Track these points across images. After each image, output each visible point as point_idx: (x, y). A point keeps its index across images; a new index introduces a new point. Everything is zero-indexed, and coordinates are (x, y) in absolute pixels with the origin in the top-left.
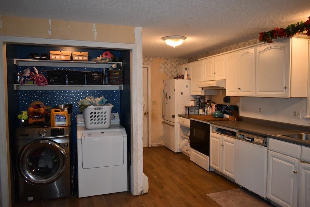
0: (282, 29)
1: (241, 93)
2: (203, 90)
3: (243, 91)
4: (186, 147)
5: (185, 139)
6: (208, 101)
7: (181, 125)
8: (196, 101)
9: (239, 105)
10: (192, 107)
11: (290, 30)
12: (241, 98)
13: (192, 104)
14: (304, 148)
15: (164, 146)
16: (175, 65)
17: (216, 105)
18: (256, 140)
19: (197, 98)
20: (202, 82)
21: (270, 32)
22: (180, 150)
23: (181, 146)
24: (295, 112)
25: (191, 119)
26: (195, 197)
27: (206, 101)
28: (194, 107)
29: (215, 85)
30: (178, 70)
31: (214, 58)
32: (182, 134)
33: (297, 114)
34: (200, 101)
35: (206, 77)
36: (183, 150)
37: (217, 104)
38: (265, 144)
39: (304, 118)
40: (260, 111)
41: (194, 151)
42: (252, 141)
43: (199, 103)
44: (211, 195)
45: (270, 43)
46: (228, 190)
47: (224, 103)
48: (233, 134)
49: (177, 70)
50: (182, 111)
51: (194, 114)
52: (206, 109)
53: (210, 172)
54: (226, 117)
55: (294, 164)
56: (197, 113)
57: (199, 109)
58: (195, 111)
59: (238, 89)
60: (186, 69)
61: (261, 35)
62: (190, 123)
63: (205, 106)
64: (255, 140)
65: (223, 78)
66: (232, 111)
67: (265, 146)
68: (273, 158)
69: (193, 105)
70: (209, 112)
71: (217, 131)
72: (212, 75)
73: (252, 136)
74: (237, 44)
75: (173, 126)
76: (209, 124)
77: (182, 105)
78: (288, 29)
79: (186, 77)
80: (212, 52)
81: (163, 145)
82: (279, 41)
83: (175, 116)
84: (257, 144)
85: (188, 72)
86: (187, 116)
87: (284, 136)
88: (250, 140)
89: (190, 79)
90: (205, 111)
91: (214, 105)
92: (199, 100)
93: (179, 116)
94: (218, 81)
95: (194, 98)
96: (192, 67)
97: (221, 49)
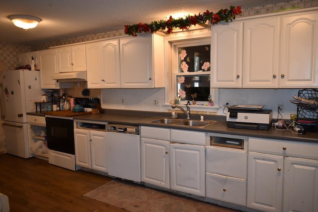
0: (146, 24)
1: (105, 85)
2: (59, 83)
3: (107, 83)
4: (41, 150)
5: (39, 141)
6: (64, 95)
7: (31, 125)
8: (48, 96)
9: (101, 97)
10: (44, 102)
11: (154, 26)
12: (102, 90)
13: (44, 99)
14: (173, 130)
15: (7, 154)
16: (15, 53)
17: (74, 98)
18: (129, 129)
19: (49, 92)
20: (55, 74)
21: (134, 26)
22: (32, 154)
23: (34, 150)
24: (155, 101)
25: (47, 116)
26: (72, 202)
27: (61, 95)
28: (46, 102)
29: (76, 77)
30: (20, 59)
31: (70, 47)
32: (33, 135)
33: (157, 102)
34: (52, 96)
35: (61, 68)
36: (37, 154)
37: (76, 98)
38: (138, 132)
39: (163, 105)
40: (123, 103)
41: (53, 152)
42: (125, 131)
43: (52, 98)
44: (88, 195)
45: (135, 37)
46: (103, 185)
47: (83, 97)
48: (102, 127)
49: (18, 59)
50: (32, 108)
51: (46, 110)
52: (61, 104)
53: (76, 171)
54: (86, 111)
55: (164, 146)
56: (50, 109)
57: (52, 104)
58: (47, 107)
59: (103, 81)
60: (33, 59)
61: (126, 28)
62: (45, 121)
63: (60, 100)
64: (127, 130)
65: (83, 69)
66: (94, 104)
67: (138, 134)
68: (146, 144)
69: (45, 101)
70: (66, 106)
71: (82, 126)
72: (69, 66)
73: (124, 127)
74: (95, 34)
75: (21, 127)
76: (72, 119)
77: (31, 100)
78: (151, 25)
79: (33, 68)
80: (65, 40)
81: (5, 152)
82: (142, 35)
83: (22, 114)
84: (130, 133)
85: (35, 62)
86: (39, 113)
87: (153, 122)
88: (123, 130)
89: (39, 70)
90: (61, 107)
91: (72, 99)
92: (52, 94)
93: (28, 114)
94: (77, 73)
95: (46, 92)
96: (41, 57)
97: (76, 38)
